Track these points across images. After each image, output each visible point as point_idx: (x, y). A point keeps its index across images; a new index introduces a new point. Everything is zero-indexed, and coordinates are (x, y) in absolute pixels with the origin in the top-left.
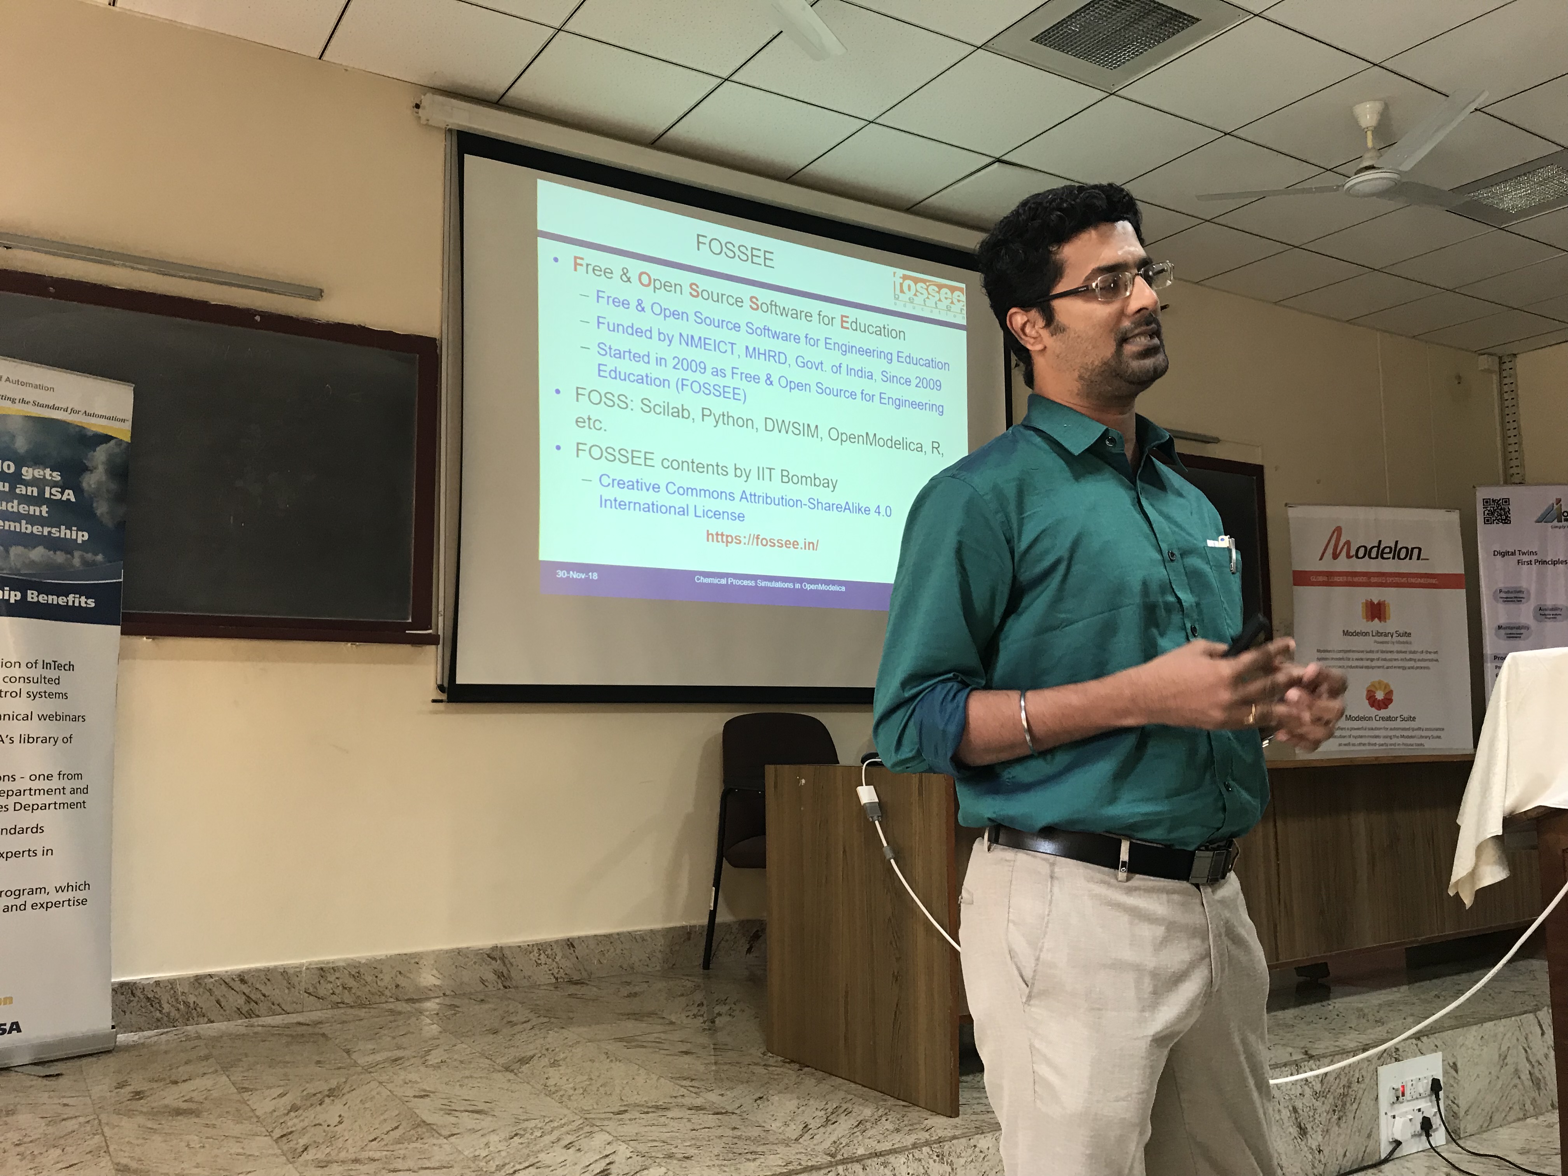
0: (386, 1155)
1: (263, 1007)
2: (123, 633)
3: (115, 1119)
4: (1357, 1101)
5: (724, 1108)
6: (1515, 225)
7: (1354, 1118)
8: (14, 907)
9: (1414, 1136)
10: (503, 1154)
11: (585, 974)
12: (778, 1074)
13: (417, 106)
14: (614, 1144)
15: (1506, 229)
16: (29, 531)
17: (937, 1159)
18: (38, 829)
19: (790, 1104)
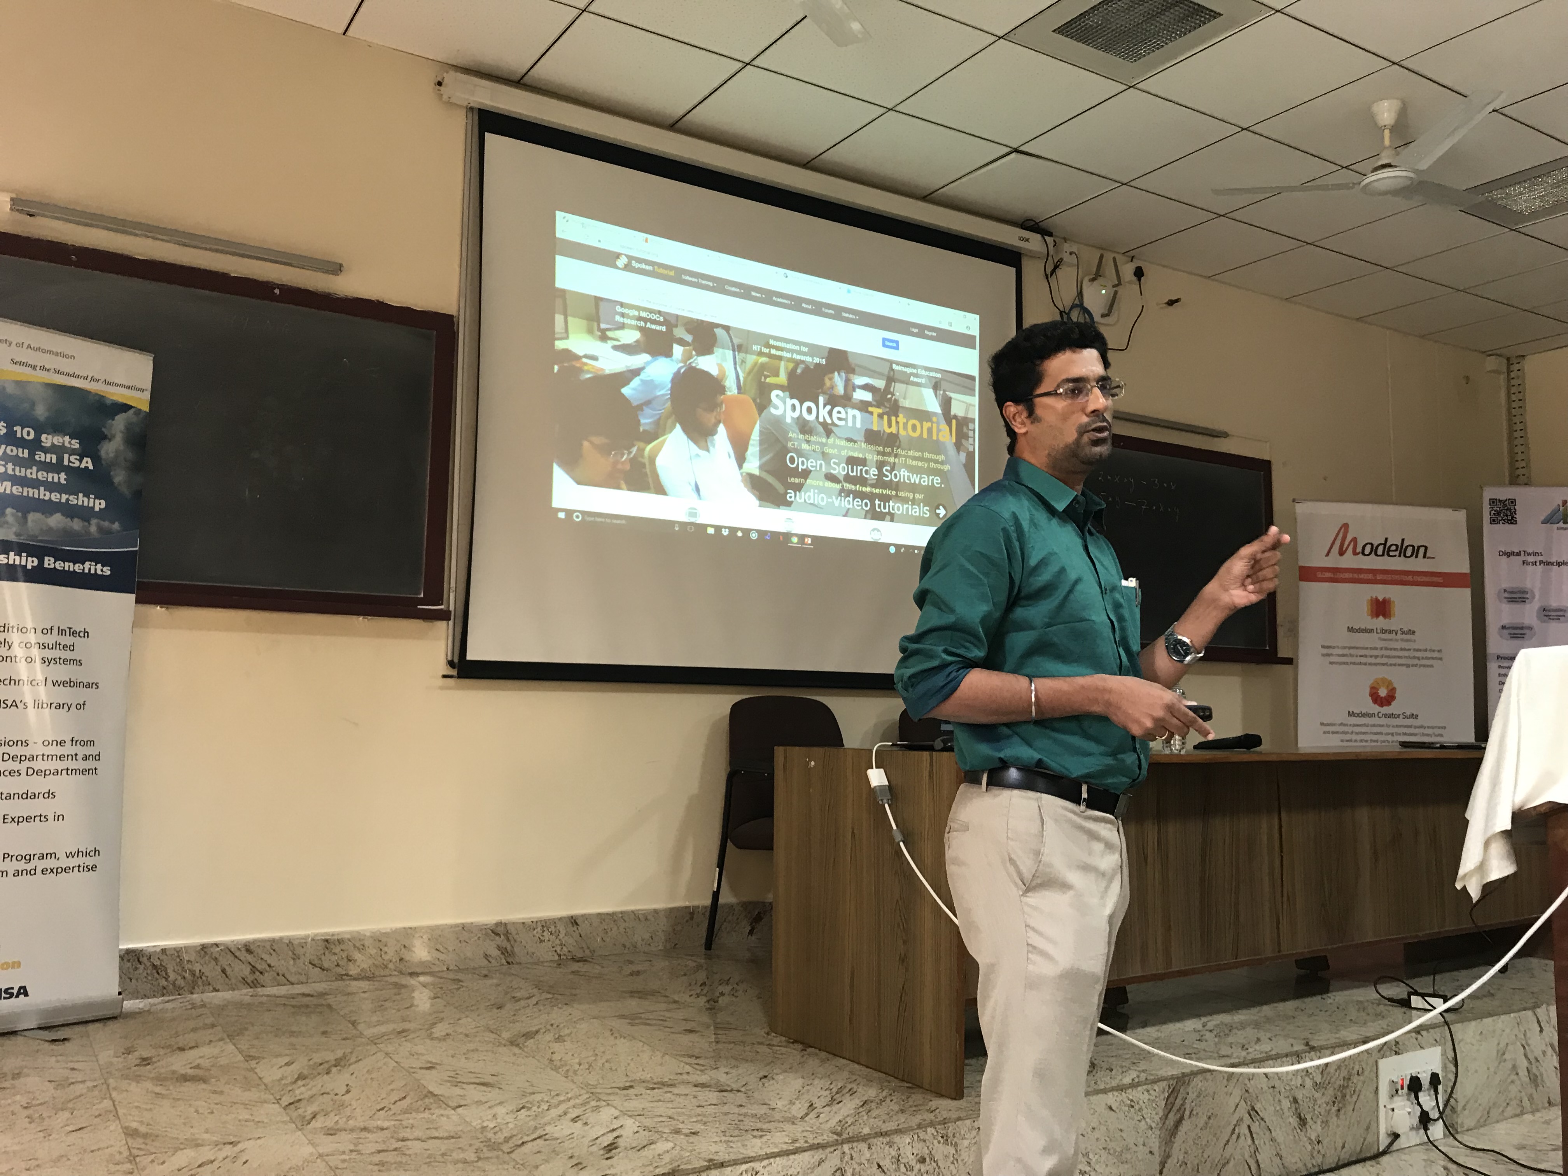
0: (394, 1125)
1: (267, 978)
2: (138, 601)
3: (124, 1084)
4: (1357, 1093)
5: (729, 1086)
6: (1529, 227)
7: (1353, 1110)
8: (25, 872)
9: (1412, 1129)
10: (511, 1126)
11: (587, 952)
12: (782, 1054)
13: (440, 84)
14: (621, 1118)
15: (1521, 230)
16: (47, 498)
17: (942, 1141)
18: (50, 795)
19: (795, 1083)
